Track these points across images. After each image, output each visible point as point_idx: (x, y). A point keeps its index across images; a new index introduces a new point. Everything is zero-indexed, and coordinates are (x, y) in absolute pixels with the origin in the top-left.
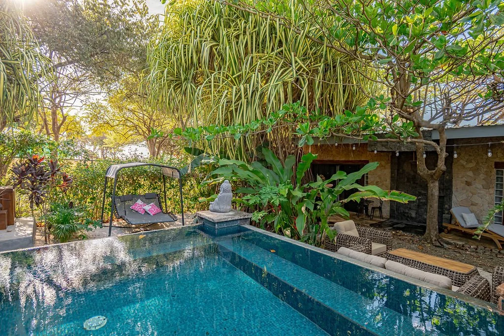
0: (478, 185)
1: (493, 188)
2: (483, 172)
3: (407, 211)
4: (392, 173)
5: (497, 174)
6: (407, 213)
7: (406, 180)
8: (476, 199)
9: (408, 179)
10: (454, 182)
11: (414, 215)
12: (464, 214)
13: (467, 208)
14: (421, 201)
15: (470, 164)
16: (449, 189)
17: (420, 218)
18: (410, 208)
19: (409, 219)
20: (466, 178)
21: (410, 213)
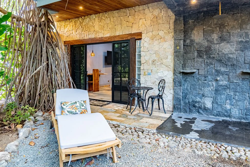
3: (198, 99)
4: (176, 45)
6: (199, 102)
7: (196, 54)
9: (199, 52)
11: (209, 104)
14: (221, 83)
17: (220, 109)
18: (203, 95)
19: (201, 111)
21: (204, 103)
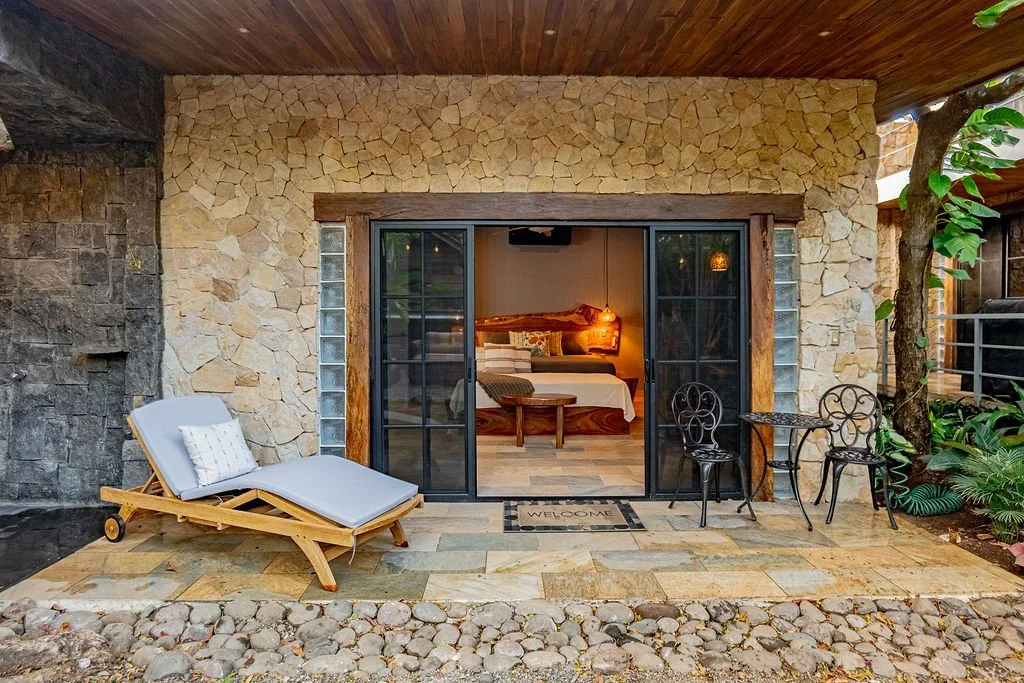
0: (259, 291)
1: (311, 303)
2: (276, 239)
5: (325, 243)
8: (254, 357)
10: (167, 287)
12: (185, 429)
13: (216, 400)
15: (229, 204)
16: (145, 318)
20: (214, 266)
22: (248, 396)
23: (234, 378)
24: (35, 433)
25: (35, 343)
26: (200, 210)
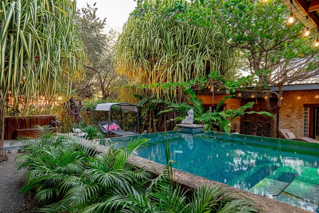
0: (294, 116)
1: (303, 118)
2: (297, 110)
5: (305, 110)
8: (293, 124)
10: (280, 115)
12: (287, 132)
13: (289, 129)
15: (289, 105)
18: (253, 131)
20: (287, 113)
22: (292, 129)
23: (290, 127)
24: (261, 131)
25: (261, 121)
26: (285, 106)
